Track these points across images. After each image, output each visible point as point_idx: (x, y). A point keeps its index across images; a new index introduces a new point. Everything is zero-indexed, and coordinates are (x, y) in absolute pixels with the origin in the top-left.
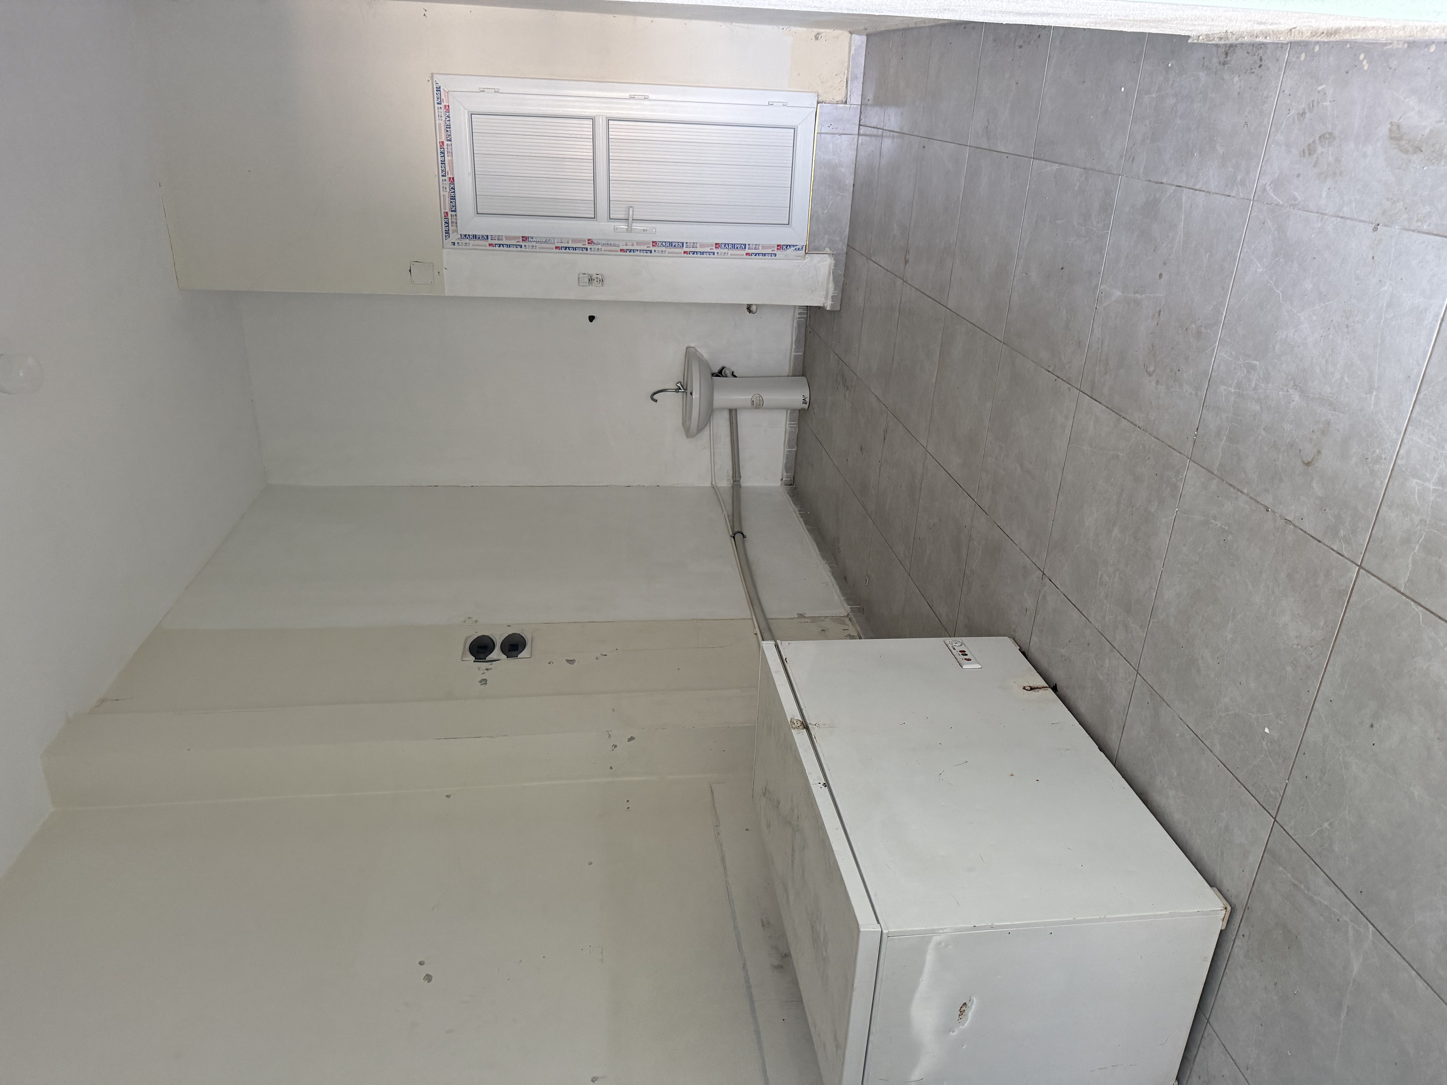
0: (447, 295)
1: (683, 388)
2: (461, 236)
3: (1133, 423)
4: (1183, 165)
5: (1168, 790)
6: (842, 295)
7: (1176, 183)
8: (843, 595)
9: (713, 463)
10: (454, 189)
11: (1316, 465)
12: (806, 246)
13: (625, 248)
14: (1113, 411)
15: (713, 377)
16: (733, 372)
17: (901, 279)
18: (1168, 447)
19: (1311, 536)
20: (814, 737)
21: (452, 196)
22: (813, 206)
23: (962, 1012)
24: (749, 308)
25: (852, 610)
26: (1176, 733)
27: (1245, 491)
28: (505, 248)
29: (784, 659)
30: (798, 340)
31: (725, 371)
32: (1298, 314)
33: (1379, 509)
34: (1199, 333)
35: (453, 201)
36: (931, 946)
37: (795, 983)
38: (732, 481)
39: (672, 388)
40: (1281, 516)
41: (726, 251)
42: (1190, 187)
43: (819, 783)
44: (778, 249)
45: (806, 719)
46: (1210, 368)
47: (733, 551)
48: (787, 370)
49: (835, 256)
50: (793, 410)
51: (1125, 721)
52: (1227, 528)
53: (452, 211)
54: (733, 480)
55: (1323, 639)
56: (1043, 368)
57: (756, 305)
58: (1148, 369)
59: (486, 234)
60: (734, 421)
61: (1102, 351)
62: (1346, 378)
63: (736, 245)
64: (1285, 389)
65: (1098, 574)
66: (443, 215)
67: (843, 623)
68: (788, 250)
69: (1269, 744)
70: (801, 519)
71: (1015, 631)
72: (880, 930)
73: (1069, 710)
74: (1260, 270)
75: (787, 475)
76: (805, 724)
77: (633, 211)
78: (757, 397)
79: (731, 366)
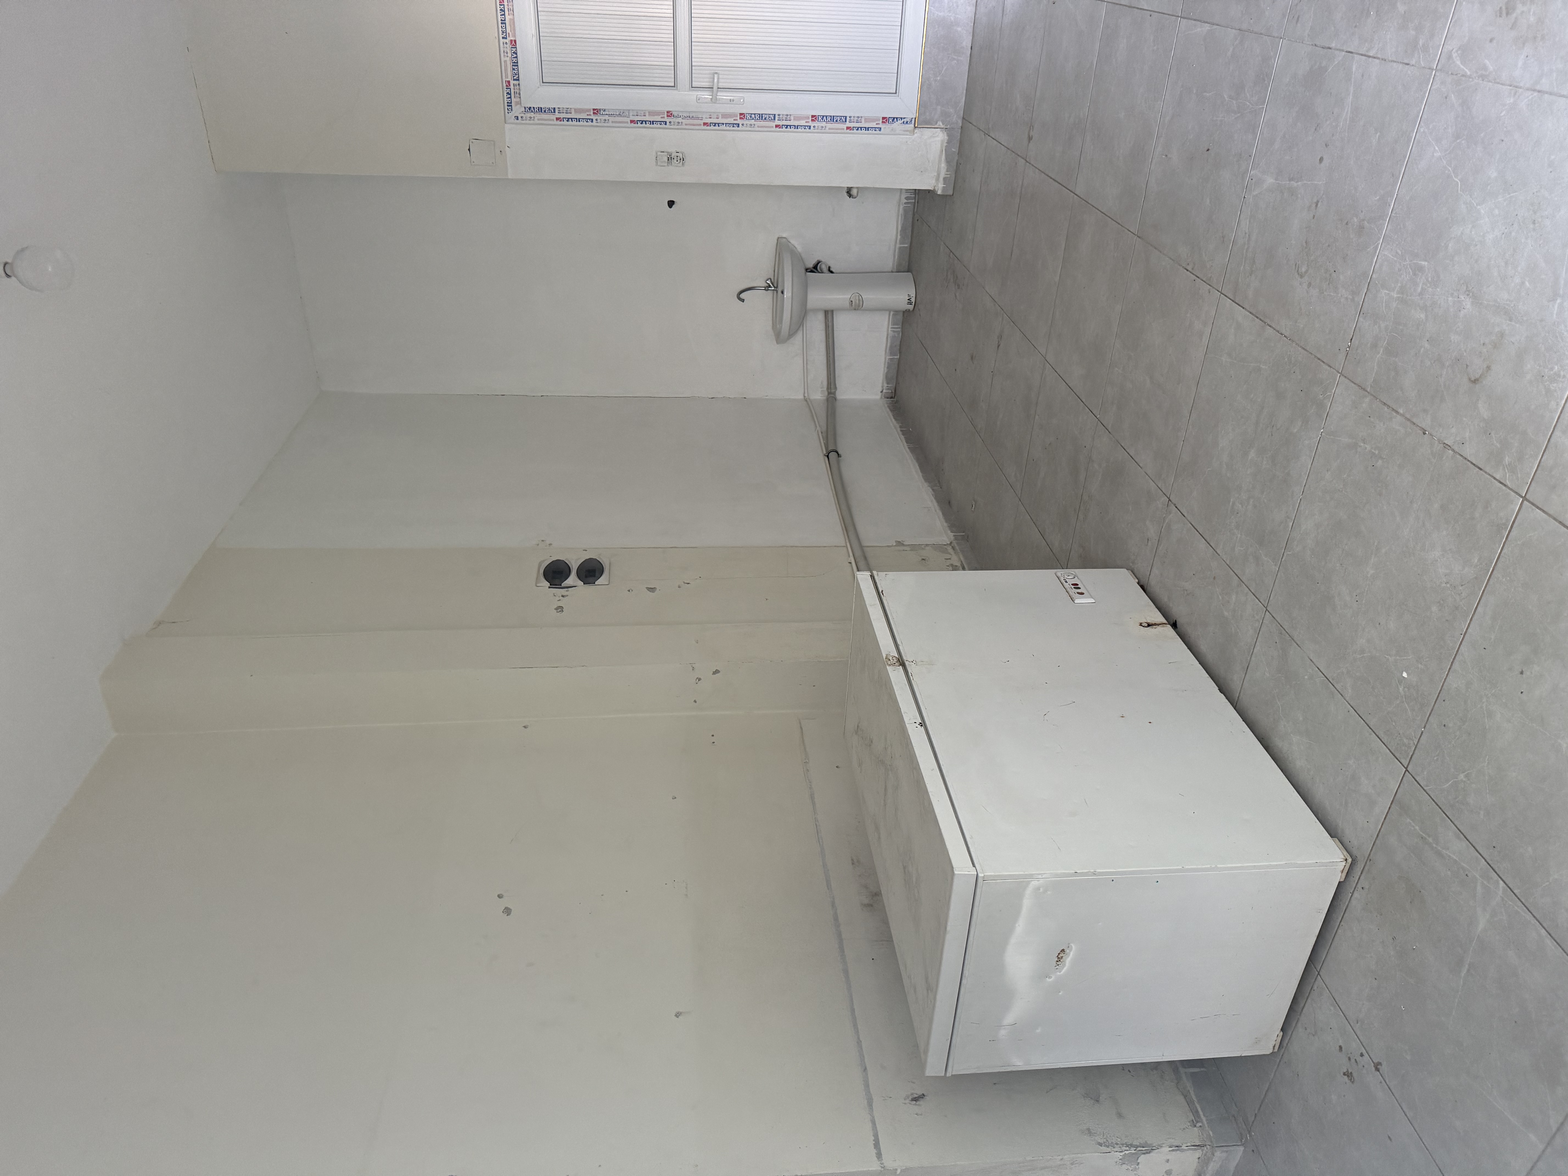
0: (510, 177)
1: (773, 286)
2: (525, 109)
3: (1278, 332)
4: (1356, 27)
5: (1292, 735)
6: (955, 177)
7: (1345, 48)
8: (946, 522)
9: (806, 371)
10: (516, 54)
11: (1484, 382)
12: (915, 118)
13: (709, 121)
14: (1257, 317)
15: (807, 273)
16: (829, 267)
17: (1023, 158)
18: (1316, 360)
19: (1472, 463)
20: (910, 674)
21: (514, 62)
22: (924, 73)
23: (1059, 959)
24: (849, 192)
25: (956, 537)
26: (1305, 675)
27: (1401, 411)
28: (574, 123)
29: (881, 591)
30: (904, 229)
31: (820, 268)
32: (1479, 207)
33: (1552, 433)
34: (1362, 227)
35: (515, 67)
36: (1029, 891)
37: (885, 922)
38: (826, 393)
39: (761, 286)
40: (1439, 440)
41: (824, 124)
42: (1363, 53)
43: (915, 723)
44: (883, 122)
45: (903, 655)
46: (1370, 269)
47: (826, 472)
48: (891, 264)
49: (948, 130)
50: (896, 312)
51: (1250, 662)
52: (1377, 452)
53: (514, 80)
54: (828, 392)
55: (1476, 578)
56: (1181, 266)
57: (857, 188)
58: (1299, 269)
59: (553, 107)
60: (830, 324)
61: (1248, 248)
62: (1527, 284)
63: (835, 117)
64: (1456, 294)
65: (1230, 501)
66: (505, 85)
67: (945, 551)
68: (895, 124)
69: (1406, 689)
70: (902, 437)
71: (1133, 563)
72: (976, 873)
73: (1189, 648)
74: (1437, 154)
75: (888, 386)
76: (901, 661)
77: (718, 79)
78: (856, 296)
79: (828, 260)
